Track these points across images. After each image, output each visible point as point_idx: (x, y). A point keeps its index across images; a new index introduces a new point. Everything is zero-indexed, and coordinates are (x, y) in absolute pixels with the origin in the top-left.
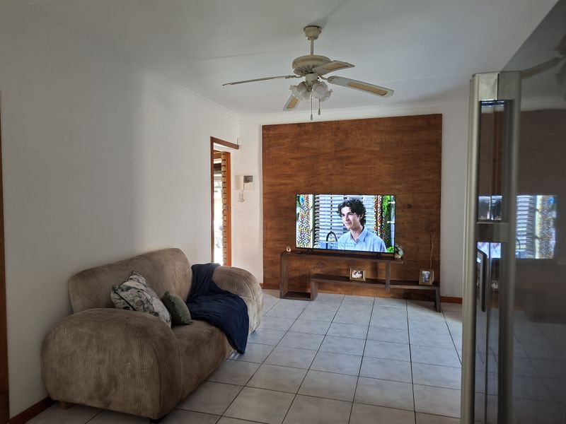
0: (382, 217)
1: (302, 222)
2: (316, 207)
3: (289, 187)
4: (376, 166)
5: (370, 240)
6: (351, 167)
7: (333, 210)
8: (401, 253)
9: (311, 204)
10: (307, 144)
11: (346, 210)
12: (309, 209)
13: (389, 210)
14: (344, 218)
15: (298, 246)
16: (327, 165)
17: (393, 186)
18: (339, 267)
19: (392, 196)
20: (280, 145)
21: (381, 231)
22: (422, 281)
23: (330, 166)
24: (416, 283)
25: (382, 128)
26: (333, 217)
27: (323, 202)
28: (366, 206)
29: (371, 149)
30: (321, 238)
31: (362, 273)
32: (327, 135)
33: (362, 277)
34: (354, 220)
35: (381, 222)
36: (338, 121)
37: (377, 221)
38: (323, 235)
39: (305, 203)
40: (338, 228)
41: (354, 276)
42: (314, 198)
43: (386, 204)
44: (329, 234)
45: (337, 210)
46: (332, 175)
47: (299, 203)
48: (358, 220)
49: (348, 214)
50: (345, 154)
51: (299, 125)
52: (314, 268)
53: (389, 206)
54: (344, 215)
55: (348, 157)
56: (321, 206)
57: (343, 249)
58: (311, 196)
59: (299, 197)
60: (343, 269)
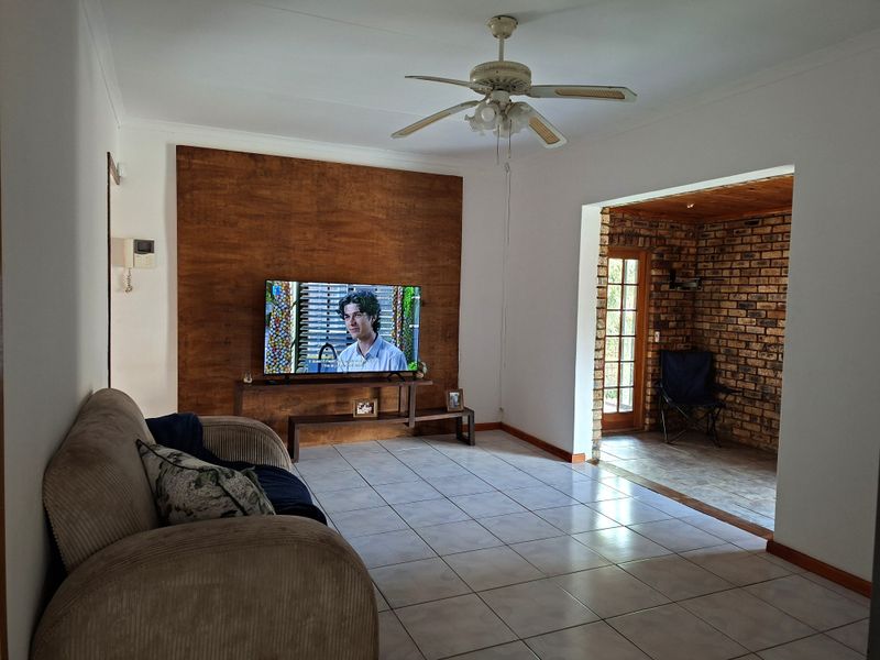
0: (403, 320)
1: (276, 329)
2: (302, 303)
3: (235, 267)
4: (380, 243)
5: (385, 353)
6: (343, 240)
7: (332, 308)
8: (425, 369)
9: (294, 298)
10: (268, 193)
11: (351, 308)
12: (289, 307)
13: (412, 309)
14: (348, 322)
15: (267, 371)
16: (305, 234)
17: (402, 274)
18: (322, 401)
19: (417, 289)
20: (218, 188)
21: (401, 340)
22: (451, 406)
23: (310, 236)
24: (444, 410)
25: (388, 185)
26: (331, 320)
27: (315, 295)
28: (381, 303)
29: (372, 214)
30: (309, 356)
31: (372, 405)
32: (304, 182)
33: (372, 411)
34: (363, 324)
35: (402, 327)
36: (323, 162)
37: (395, 326)
38: (314, 349)
39: (283, 296)
40: (337, 338)
41: (359, 412)
42: (299, 289)
43: (408, 300)
44: (324, 347)
45: (337, 308)
46: (313, 250)
47: (272, 297)
48: (369, 323)
49: (355, 314)
50: (333, 218)
51: (252, 156)
52: (280, 408)
53: (413, 302)
54: (348, 316)
55: (339, 224)
56: (311, 301)
57: (345, 370)
58: (293, 285)
59: (271, 285)
60: (330, 404)
